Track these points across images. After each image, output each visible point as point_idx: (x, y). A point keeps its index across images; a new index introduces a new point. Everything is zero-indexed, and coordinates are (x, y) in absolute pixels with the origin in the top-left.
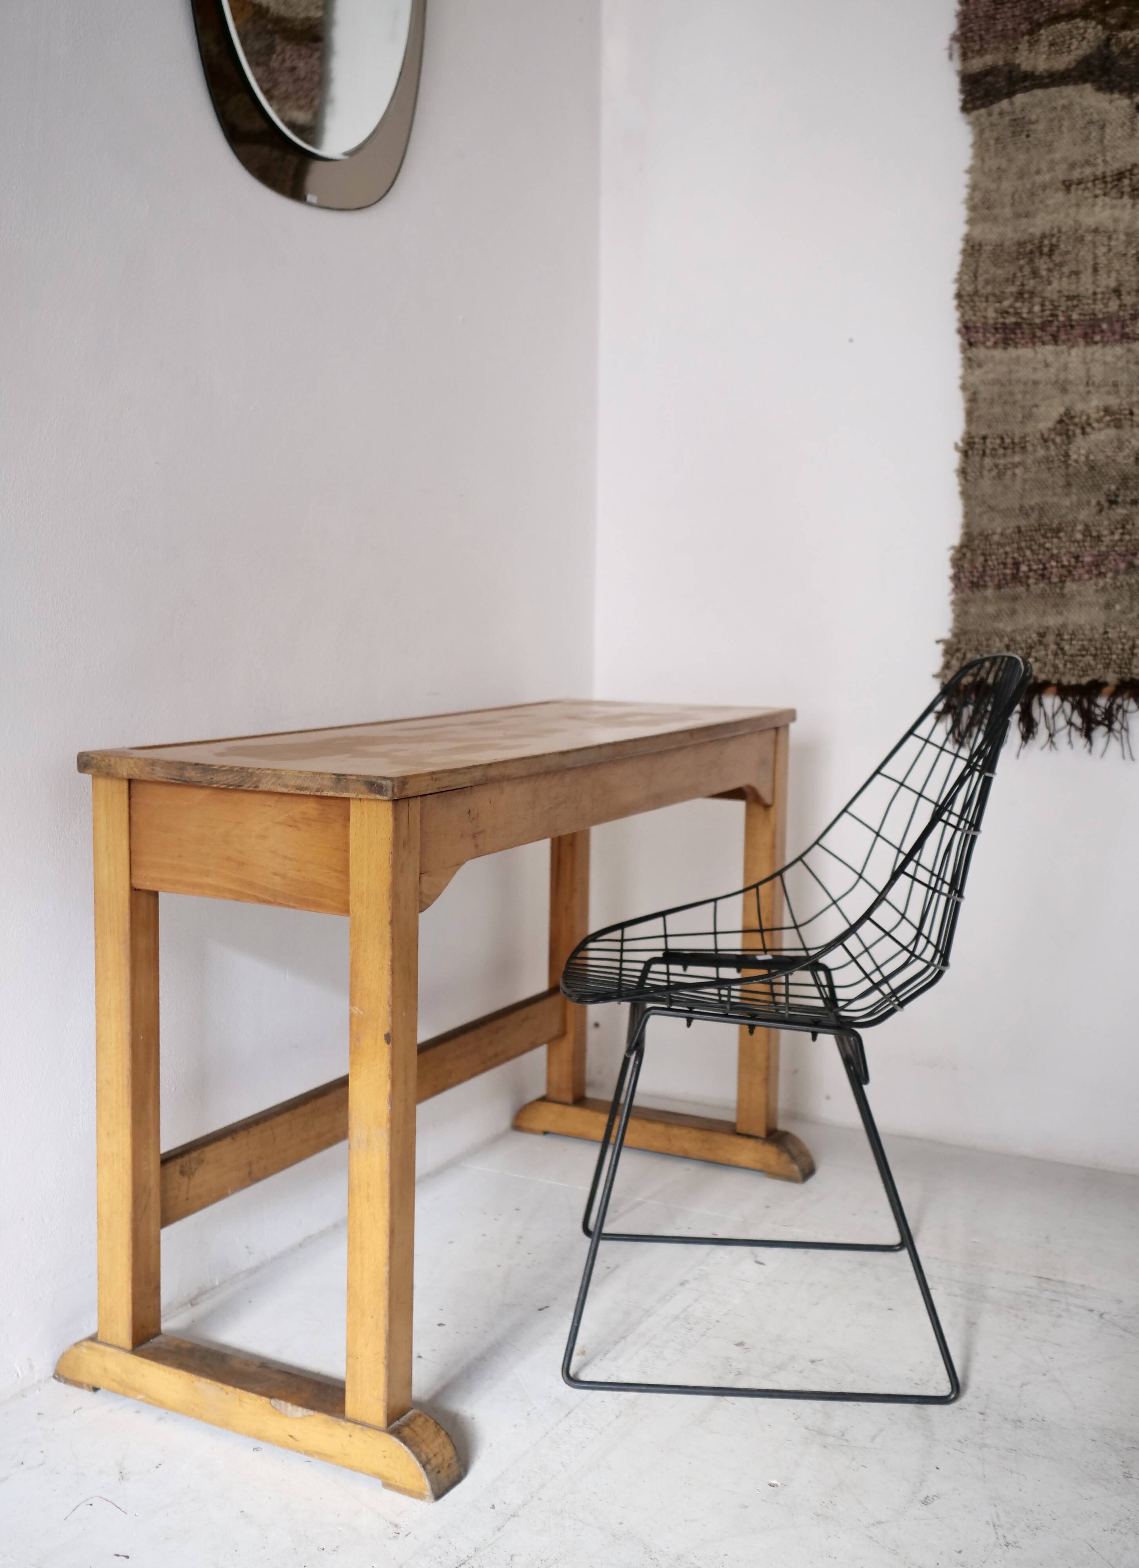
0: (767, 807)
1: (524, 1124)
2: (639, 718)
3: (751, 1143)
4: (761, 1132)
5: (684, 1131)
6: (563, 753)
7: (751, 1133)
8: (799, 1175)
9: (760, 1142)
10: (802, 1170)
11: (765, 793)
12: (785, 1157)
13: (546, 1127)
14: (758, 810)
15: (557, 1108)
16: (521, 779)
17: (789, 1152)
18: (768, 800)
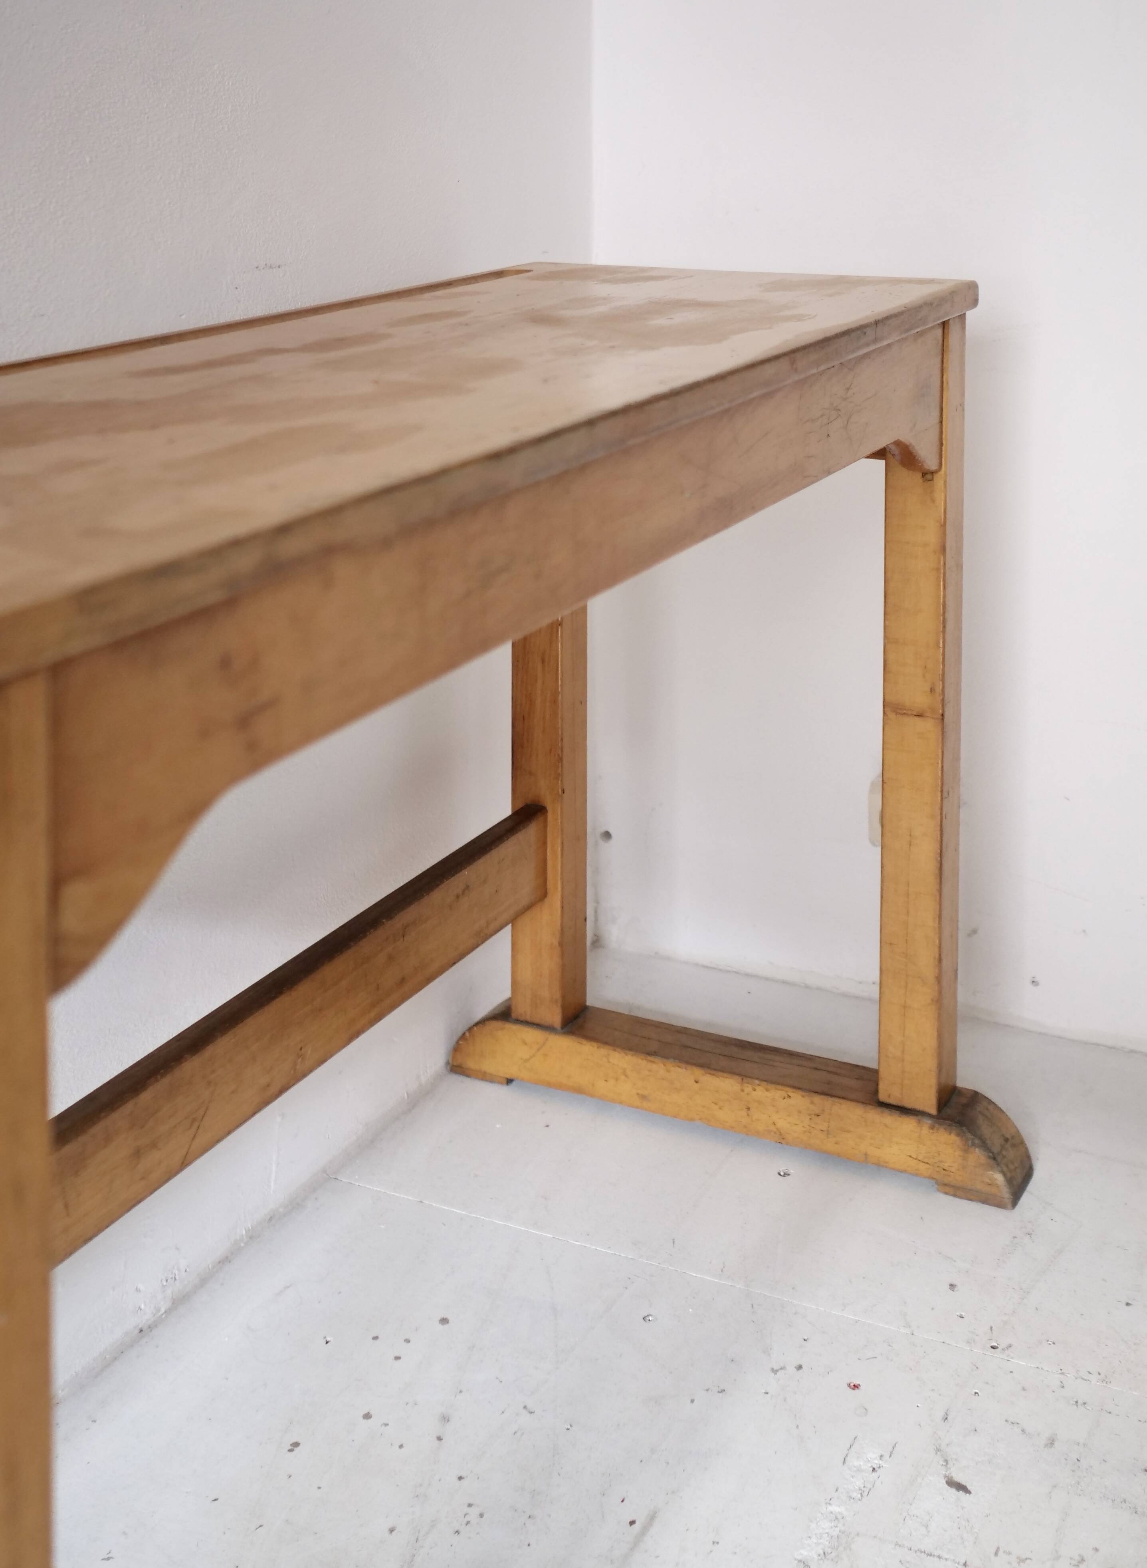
0: (928, 475)
1: (471, 1064)
2: (680, 318)
3: (908, 1124)
4: (928, 1102)
5: (776, 1094)
6: (496, 456)
7: (908, 1104)
8: (1005, 1193)
9: (929, 1122)
10: (1010, 1181)
11: (927, 454)
12: (978, 1155)
13: (511, 1072)
14: (908, 478)
15: (531, 1035)
16: (386, 543)
17: (984, 1145)
18: (931, 463)
